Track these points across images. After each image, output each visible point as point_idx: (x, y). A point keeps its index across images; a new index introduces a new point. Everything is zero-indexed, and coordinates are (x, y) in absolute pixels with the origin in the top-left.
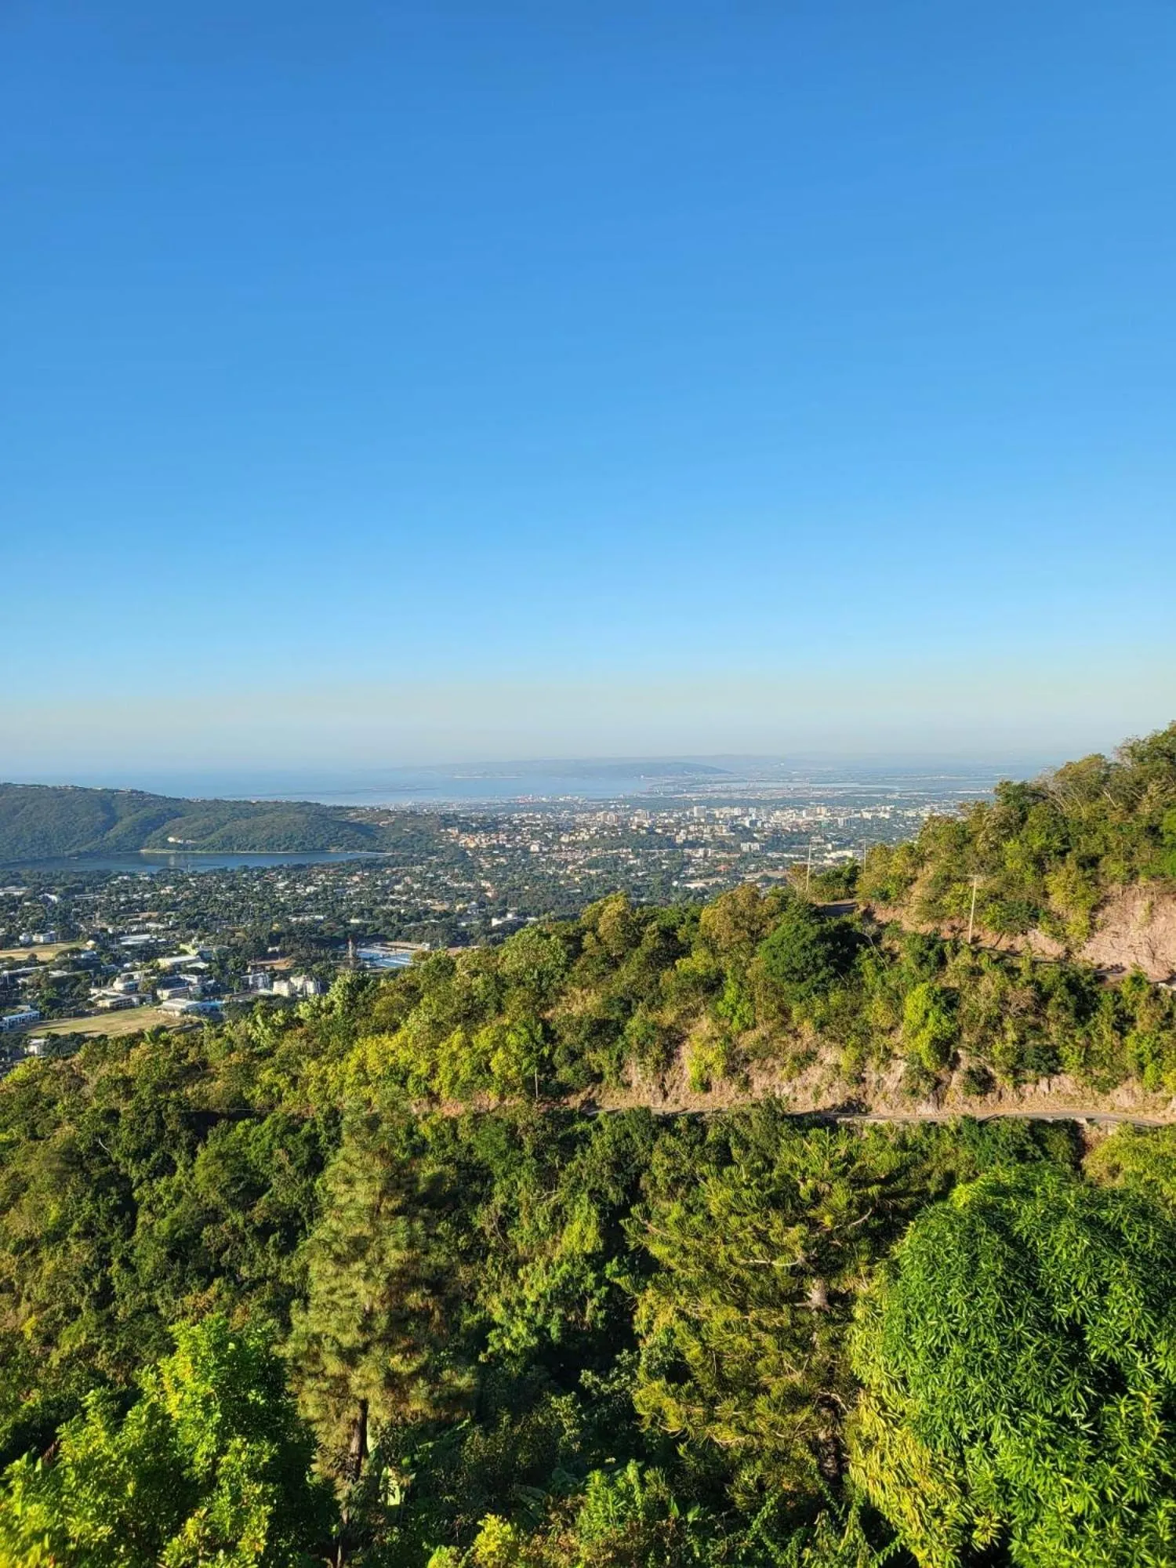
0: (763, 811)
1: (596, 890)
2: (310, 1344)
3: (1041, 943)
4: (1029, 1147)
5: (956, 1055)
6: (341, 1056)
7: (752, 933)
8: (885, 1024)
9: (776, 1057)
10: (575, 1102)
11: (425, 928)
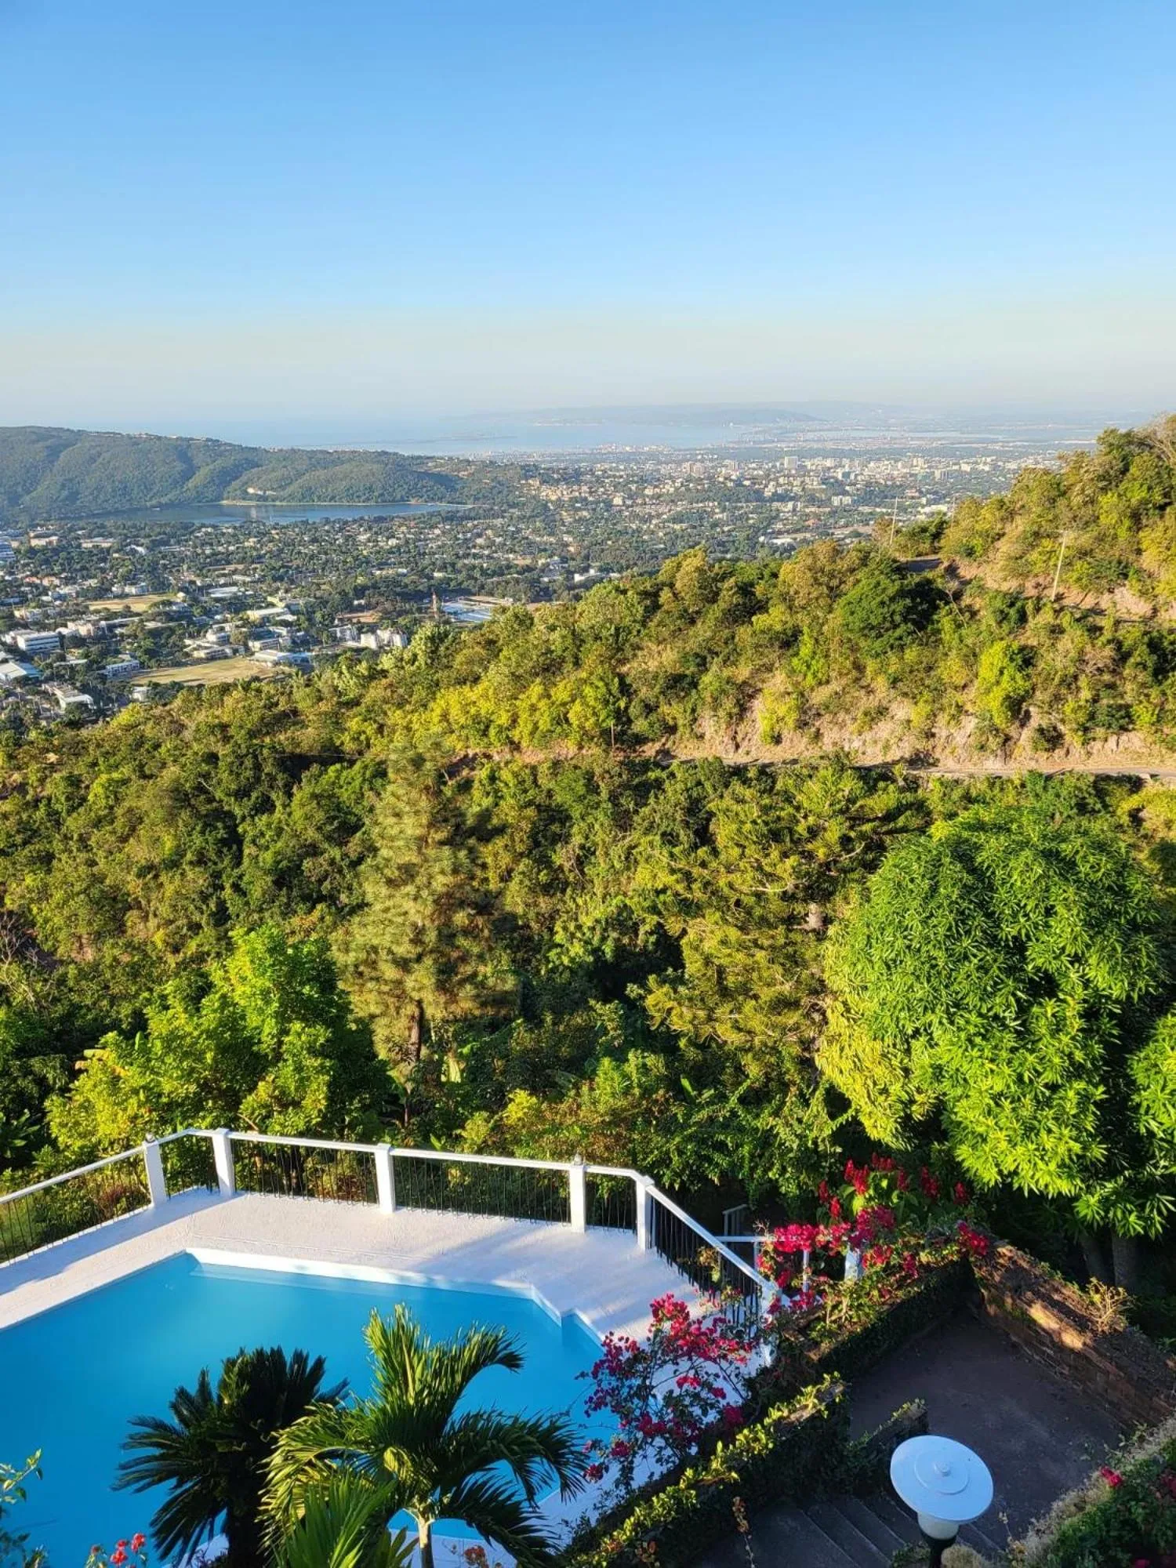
0: (857, 463)
1: (680, 544)
2: (368, 953)
3: (1128, 602)
4: (1090, 801)
5: (1027, 713)
6: (425, 706)
7: (831, 589)
8: (960, 681)
9: (847, 711)
10: (650, 750)
11: (507, 583)
